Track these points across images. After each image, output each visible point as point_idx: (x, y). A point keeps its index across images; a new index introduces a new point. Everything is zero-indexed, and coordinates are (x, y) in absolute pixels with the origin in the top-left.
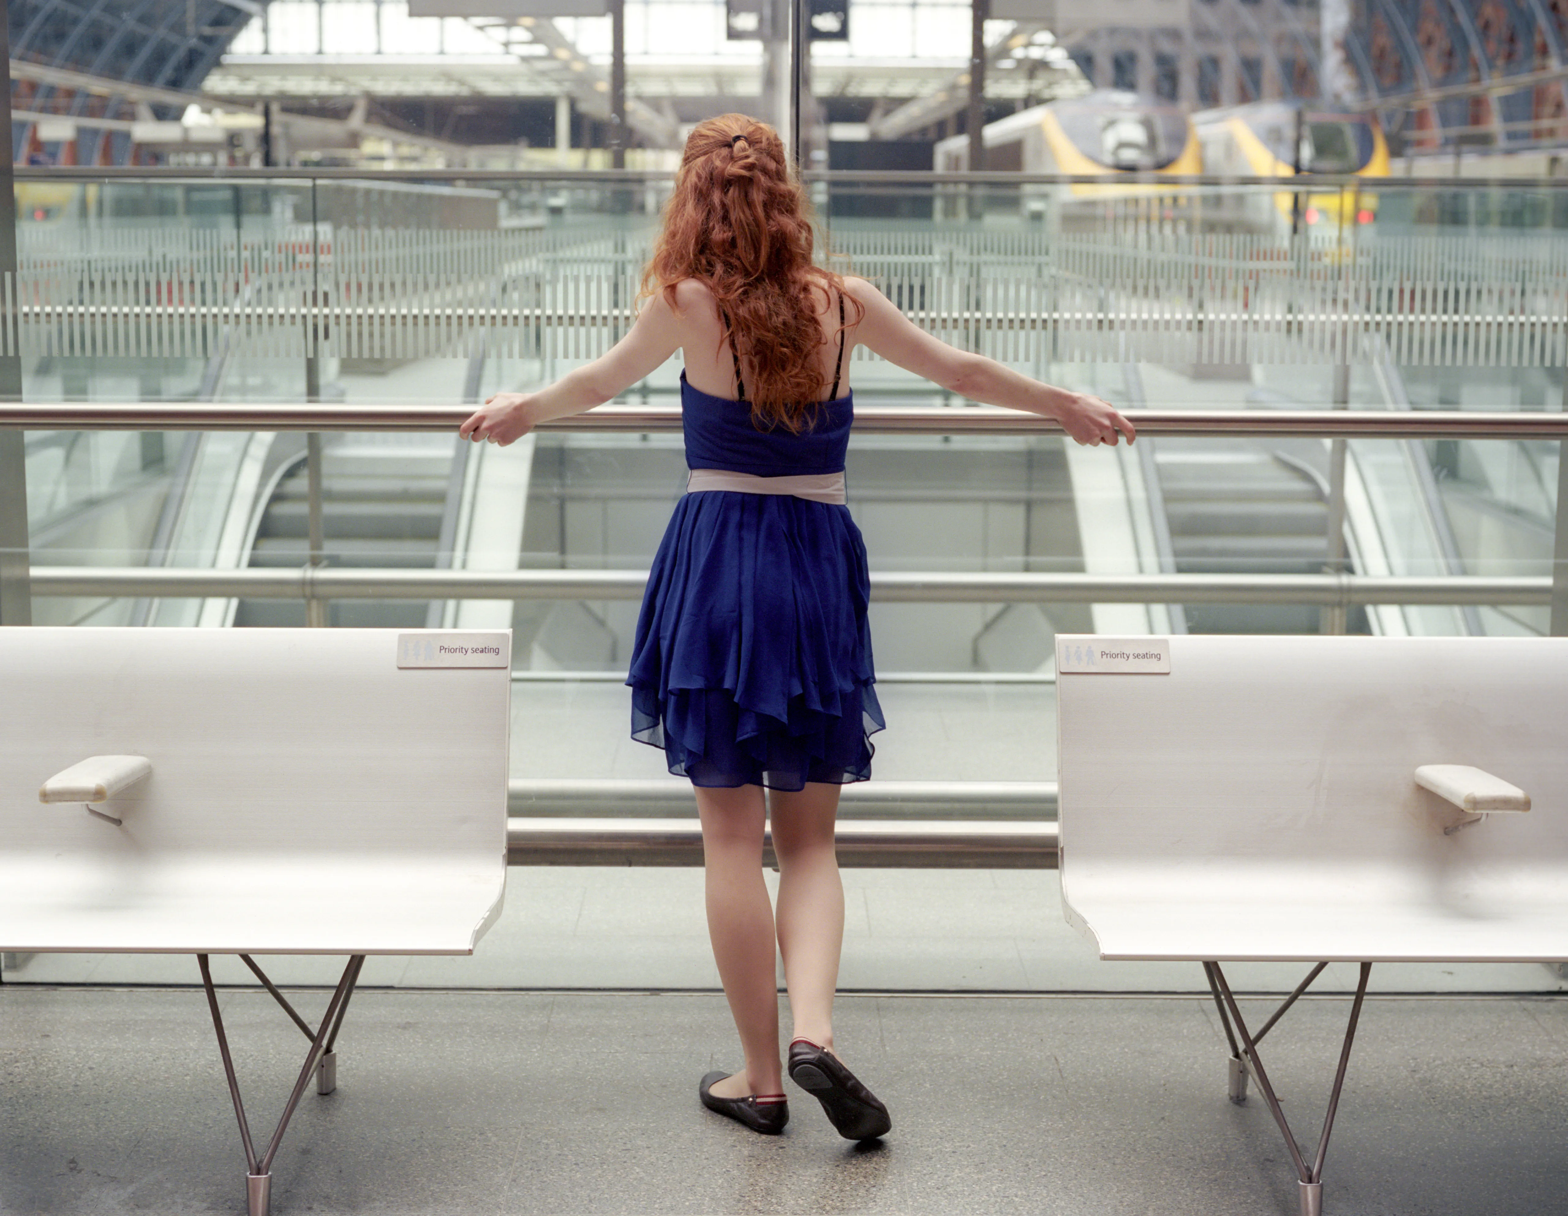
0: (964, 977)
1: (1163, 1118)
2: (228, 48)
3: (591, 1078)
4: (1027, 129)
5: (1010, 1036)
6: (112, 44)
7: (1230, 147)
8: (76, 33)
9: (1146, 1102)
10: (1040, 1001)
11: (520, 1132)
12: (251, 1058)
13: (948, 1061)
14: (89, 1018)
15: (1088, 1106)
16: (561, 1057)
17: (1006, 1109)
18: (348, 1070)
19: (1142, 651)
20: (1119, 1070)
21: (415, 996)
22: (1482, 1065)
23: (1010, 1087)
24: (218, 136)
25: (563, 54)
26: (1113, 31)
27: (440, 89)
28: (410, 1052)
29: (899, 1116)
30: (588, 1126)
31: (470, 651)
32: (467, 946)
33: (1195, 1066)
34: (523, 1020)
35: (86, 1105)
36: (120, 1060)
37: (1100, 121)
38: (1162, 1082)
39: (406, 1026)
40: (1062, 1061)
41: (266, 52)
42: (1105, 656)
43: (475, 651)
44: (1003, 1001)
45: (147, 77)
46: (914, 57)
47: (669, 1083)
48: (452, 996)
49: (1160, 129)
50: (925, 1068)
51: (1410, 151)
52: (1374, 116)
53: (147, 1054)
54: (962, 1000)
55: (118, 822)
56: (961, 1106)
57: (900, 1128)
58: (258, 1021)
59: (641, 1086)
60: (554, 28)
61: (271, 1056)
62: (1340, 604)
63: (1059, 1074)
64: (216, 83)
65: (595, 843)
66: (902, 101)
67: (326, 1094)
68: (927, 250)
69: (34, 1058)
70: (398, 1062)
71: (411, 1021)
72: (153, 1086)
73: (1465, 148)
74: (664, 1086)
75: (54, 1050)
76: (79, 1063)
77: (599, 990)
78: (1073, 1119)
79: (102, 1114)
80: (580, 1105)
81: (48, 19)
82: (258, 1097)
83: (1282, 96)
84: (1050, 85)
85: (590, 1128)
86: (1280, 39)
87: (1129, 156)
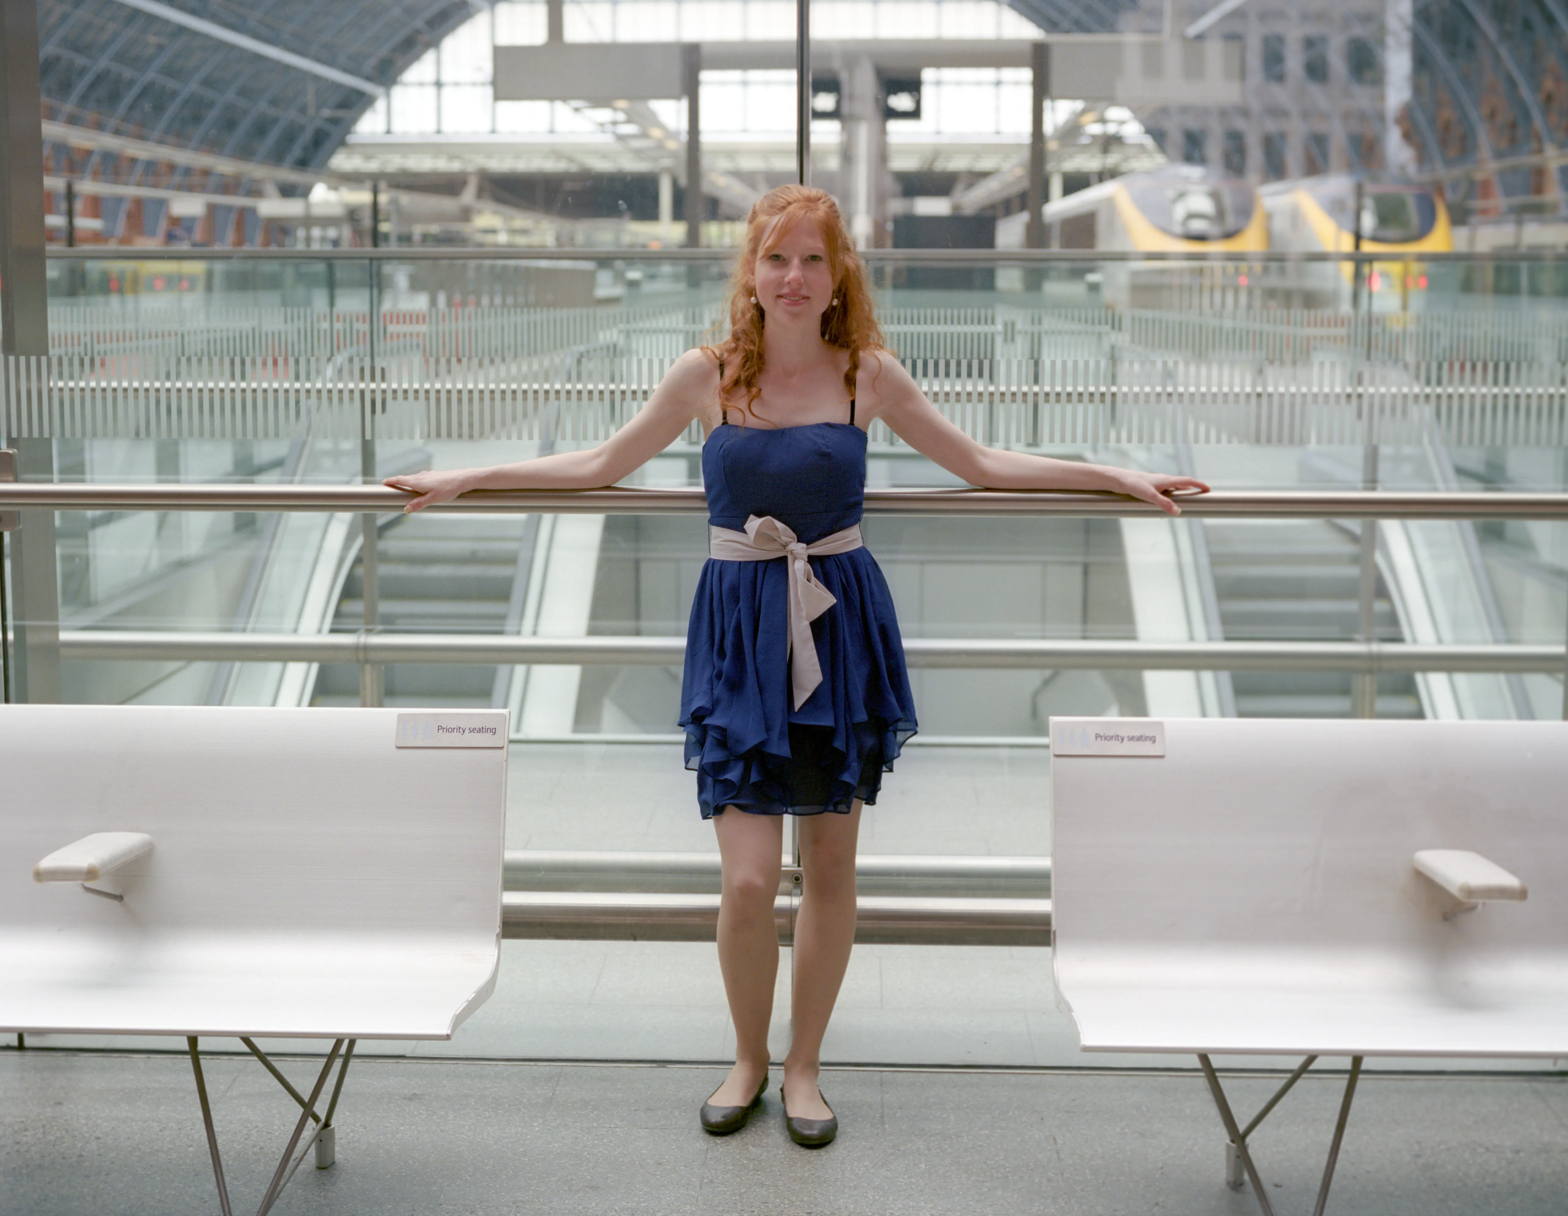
0: (969, 1052)
1: (1157, 1204)
2: (352, 129)
3: (588, 1154)
4: (1100, 201)
5: (1011, 1113)
6: (244, 126)
7: (1296, 217)
8: (212, 115)
9: (1141, 1186)
10: (1044, 1077)
11: (511, 1211)
12: (256, 1130)
13: (945, 1140)
14: (103, 1085)
15: (1082, 1190)
16: (561, 1132)
17: (1000, 1192)
18: (349, 1143)
19: (1137, 734)
20: (1117, 1151)
21: (425, 1066)
22: (1488, 1149)
23: (1005, 1169)
24: (338, 211)
25: (656, 133)
26: (1185, 110)
27: (550, 165)
28: (413, 1125)
29: (891, 1198)
30: (579, 1205)
31: (467, 731)
32: (445, 1031)
33: (1196, 1148)
34: (528, 1092)
35: (87, 1176)
36: (128, 1130)
37: (1170, 194)
38: (1160, 1165)
39: (412, 1098)
40: (1060, 1142)
41: (388, 132)
42: (1099, 739)
43: (472, 730)
44: (1007, 1077)
45: (277, 157)
46: (998, 133)
47: (664, 1160)
48: (462, 1067)
49: (1228, 201)
50: (922, 1147)
51: (1474, 219)
52: (1439, 188)
53: (155, 1124)
54: (967, 1076)
55: (120, 898)
56: (954, 1188)
57: (891, 1211)
58: (268, 1090)
59: (637, 1163)
60: (648, 109)
61: (275, 1127)
62: (1370, 671)
63: (1056, 1155)
64: (341, 161)
65: (601, 918)
66: (984, 175)
67: (324, 1168)
68: (989, 320)
69: (44, 1126)
70: (400, 1135)
71: (418, 1092)
72: (156, 1158)
73: (1527, 216)
74: (660, 1164)
75: (65, 1118)
76: (87, 1132)
77: (607, 1061)
78: (1066, 1203)
79: (101, 1186)
80: (574, 1182)
81: (186, 102)
82: (257, 1170)
83: (1349, 168)
84: (1126, 159)
85: (580, 1208)
86: (1346, 116)
87: (1198, 226)
